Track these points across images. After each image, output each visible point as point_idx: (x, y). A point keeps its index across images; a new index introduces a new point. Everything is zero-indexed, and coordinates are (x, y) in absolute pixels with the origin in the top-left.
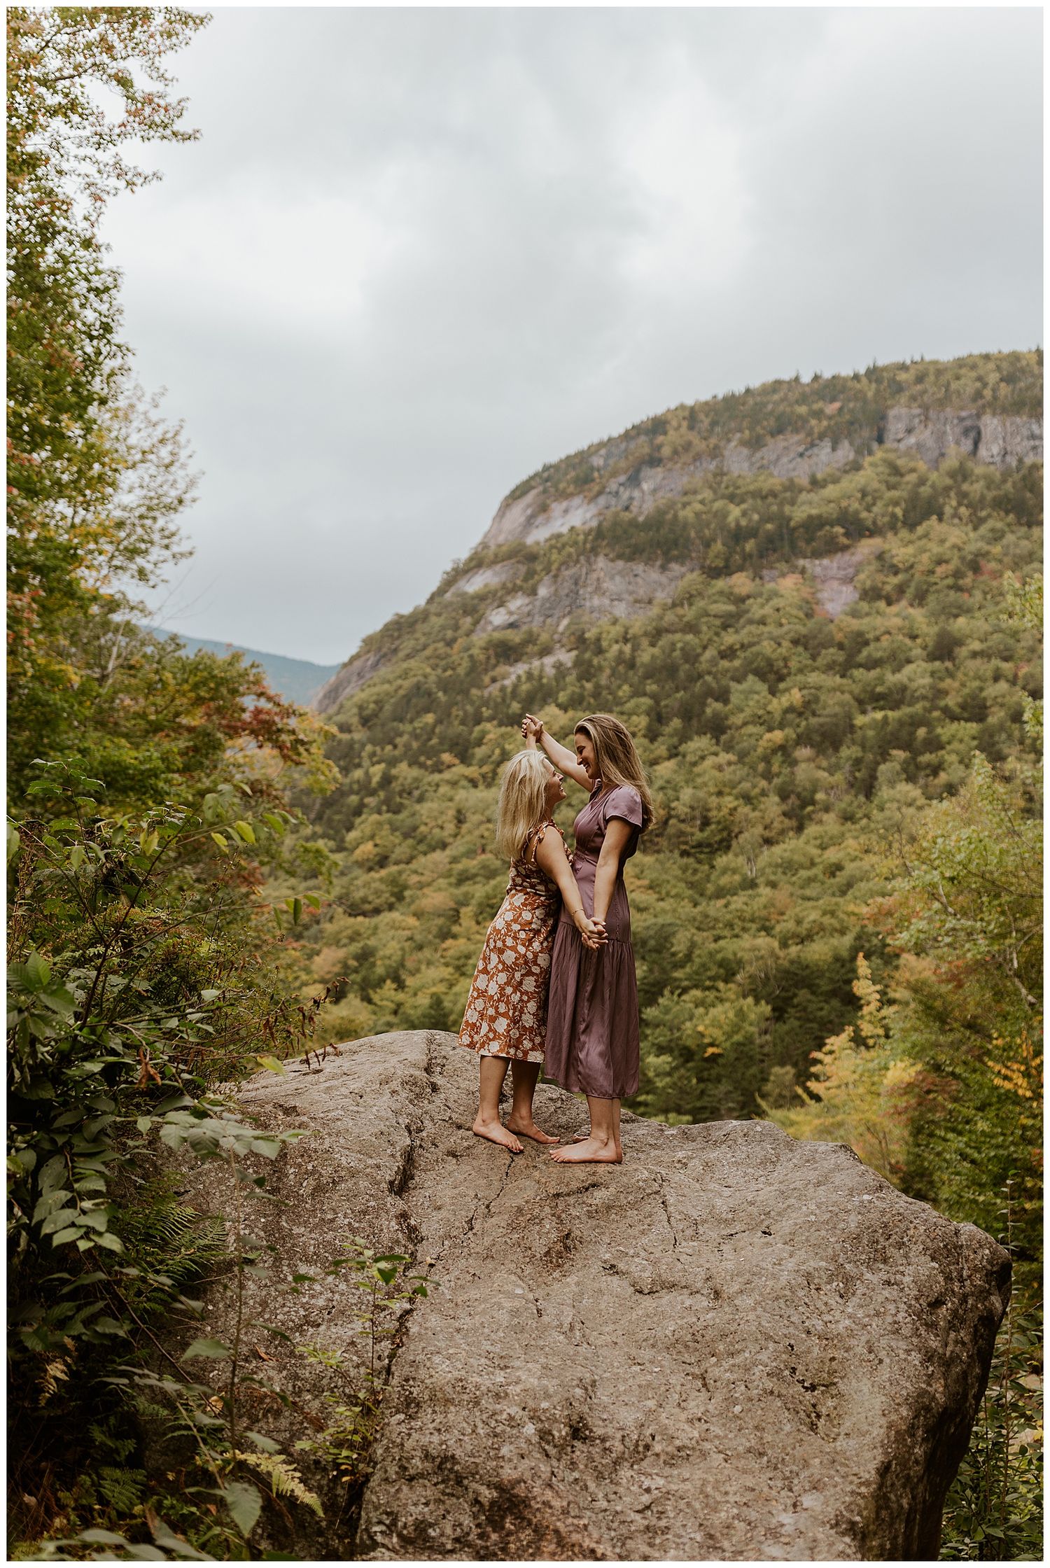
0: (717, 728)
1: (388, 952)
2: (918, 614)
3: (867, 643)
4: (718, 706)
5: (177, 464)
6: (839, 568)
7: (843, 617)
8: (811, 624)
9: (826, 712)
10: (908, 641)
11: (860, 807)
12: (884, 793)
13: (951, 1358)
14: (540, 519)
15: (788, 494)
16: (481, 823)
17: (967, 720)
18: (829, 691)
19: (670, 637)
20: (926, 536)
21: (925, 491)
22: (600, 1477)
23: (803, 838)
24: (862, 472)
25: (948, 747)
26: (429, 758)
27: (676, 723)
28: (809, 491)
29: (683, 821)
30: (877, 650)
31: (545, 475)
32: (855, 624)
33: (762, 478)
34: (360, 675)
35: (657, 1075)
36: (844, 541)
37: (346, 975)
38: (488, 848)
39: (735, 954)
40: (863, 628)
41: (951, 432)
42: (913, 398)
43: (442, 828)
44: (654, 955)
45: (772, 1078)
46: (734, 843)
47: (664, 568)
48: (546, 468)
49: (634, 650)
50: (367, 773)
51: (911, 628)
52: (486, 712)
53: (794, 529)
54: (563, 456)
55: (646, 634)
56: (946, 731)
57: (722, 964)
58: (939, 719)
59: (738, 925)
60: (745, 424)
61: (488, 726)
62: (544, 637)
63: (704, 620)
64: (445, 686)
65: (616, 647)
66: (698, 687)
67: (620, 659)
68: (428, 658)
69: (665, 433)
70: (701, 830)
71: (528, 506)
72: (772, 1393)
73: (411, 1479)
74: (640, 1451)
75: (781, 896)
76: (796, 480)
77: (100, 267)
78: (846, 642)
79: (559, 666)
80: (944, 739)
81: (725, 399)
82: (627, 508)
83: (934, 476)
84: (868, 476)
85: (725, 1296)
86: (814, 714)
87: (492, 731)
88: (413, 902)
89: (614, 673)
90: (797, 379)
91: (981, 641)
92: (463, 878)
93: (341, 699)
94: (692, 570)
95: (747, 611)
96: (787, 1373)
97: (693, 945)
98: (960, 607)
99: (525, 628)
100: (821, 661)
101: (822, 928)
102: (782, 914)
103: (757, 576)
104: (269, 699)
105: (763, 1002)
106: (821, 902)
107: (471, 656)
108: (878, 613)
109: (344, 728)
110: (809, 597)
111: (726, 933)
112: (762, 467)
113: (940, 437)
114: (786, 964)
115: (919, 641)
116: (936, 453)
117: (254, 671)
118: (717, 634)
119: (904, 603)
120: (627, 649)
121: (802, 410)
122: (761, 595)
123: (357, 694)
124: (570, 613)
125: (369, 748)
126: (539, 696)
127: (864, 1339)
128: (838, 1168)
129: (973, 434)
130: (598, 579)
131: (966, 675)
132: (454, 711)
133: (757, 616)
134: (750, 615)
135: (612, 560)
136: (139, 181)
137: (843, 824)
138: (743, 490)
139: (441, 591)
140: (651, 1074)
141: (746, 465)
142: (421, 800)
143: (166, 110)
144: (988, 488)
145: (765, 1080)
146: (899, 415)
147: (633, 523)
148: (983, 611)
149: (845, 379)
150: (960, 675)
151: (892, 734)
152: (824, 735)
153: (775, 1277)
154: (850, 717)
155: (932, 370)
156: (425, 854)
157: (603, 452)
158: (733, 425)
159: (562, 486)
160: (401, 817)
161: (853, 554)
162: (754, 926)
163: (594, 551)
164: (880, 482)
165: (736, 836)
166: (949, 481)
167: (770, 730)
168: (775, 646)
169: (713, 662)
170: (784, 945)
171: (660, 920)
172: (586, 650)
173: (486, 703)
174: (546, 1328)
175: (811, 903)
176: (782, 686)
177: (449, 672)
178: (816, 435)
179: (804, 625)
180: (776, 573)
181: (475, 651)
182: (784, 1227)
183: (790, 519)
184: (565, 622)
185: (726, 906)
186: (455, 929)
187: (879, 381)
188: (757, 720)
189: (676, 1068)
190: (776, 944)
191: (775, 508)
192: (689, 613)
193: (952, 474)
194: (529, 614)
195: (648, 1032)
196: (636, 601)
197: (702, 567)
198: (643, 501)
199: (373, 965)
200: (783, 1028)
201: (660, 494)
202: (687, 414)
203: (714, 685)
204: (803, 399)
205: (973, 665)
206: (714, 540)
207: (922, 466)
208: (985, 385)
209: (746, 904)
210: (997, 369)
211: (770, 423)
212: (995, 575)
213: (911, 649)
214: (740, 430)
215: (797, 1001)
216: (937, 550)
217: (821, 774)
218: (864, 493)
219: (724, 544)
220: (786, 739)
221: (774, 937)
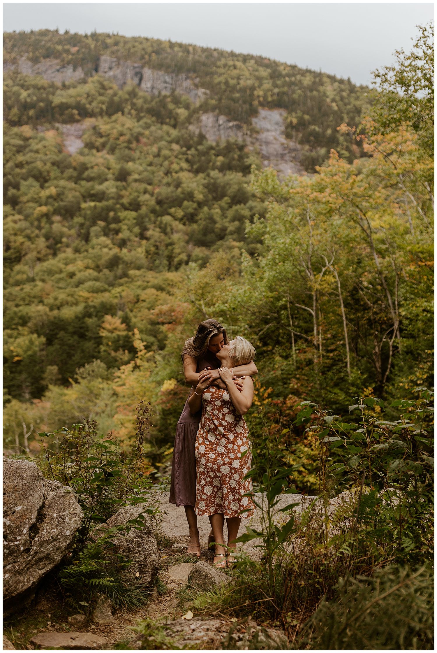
0: (14, 202)
2: (111, 158)
3: (87, 169)
4: (15, 191)
6: (75, 130)
7: (76, 154)
8: (61, 156)
9: (67, 200)
10: (106, 171)
11: (83, 246)
12: (94, 241)
15: (51, 90)
17: (131, 210)
18: (69, 190)
20: (115, 121)
21: (116, 99)
23: (57, 259)
24: (87, 85)
25: (124, 222)
28: (61, 90)
30: (92, 172)
32: (82, 159)
33: (38, 79)
36: (77, 117)
39: (27, 314)
40: (86, 161)
41: (130, 73)
42: (113, 53)
45: (47, 371)
46: (23, 259)
51: (108, 164)
53: (54, 107)
56: (122, 214)
57: (21, 318)
58: (119, 208)
59: (26, 299)
63: (8, 147)
70: (6, 252)
75: (48, 286)
76: (56, 83)
78: (77, 167)
80: (122, 218)
84: (90, 87)
86: (62, 200)
90: (57, 31)
91: (139, 174)
95: (29, 145)
97: (6, 308)
98: (129, 157)
100: (65, 175)
101: (67, 303)
102: (48, 295)
103: (35, 128)
105: (42, 336)
106: (67, 290)
108: (93, 155)
110: (60, 143)
111: (21, 303)
112: (38, 73)
113: (125, 74)
116: (122, 82)
118: (14, 155)
119: (105, 152)
121: (59, 48)
122: (36, 138)
129: (139, 76)
131: (132, 189)
133: (35, 149)
137: (75, 254)
138: (28, 83)
141: (30, 71)
145: (43, 372)
146: (106, 60)
149: (81, 36)
150: (129, 189)
151: (98, 213)
152: (66, 211)
154: (79, 203)
155: (122, 40)
161: (82, 125)
162: (36, 301)
164: (96, 91)
165: (24, 255)
166: (127, 96)
167: (40, 205)
168: (43, 164)
169: (12, 168)
170: (51, 310)
175: (61, 291)
176: (47, 185)
178: (65, 62)
179: (58, 156)
180: (44, 128)
183: (52, 102)
185: (22, 289)
187: (97, 40)
188: (35, 201)
190: (47, 309)
191: (44, 95)
193: (129, 93)
200: (51, 349)
203: (12, 180)
204: (60, 42)
205: (135, 185)
206: (13, 107)
207: (115, 87)
208: (146, 53)
209: (32, 289)
210: (152, 46)
211: (43, 51)
212: (146, 145)
213: (107, 174)
214: (27, 52)
215: (58, 336)
216: (120, 128)
217: (65, 230)
218: (88, 95)
219: (19, 109)
220: (49, 211)
221: (46, 306)
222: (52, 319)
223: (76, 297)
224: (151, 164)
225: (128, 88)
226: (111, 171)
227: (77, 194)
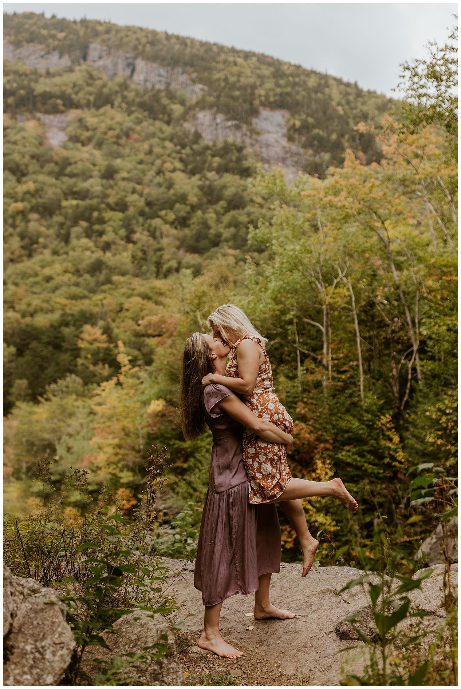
2: (97, 154)
3: (70, 164)
6: (59, 122)
7: (58, 148)
8: (42, 149)
9: (46, 196)
10: (92, 167)
11: (62, 247)
12: (74, 242)
15: (33, 77)
17: (117, 211)
18: (49, 186)
20: (104, 114)
21: (106, 91)
23: (33, 261)
24: (74, 74)
25: (109, 223)
28: (46, 77)
30: (76, 168)
32: (65, 153)
33: (20, 64)
36: (62, 108)
40: (69, 156)
41: (121, 64)
42: (103, 41)
51: (94, 160)
56: (107, 215)
58: (104, 209)
60: (12, 32)
75: (21, 291)
76: (40, 70)
78: (59, 161)
80: (106, 219)
83: (110, 84)
84: (77, 76)
86: (40, 197)
90: (43, 15)
91: (128, 172)
95: (7, 135)
98: (118, 154)
100: (46, 169)
101: (42, 310)
102: (21, 300)
103: (14, 117)
105: (12, 346)
106: (41, 295)
108: (77, 149)
110: (41, 134)
112: (19, 58)
113: (115, 65)
116: (112, 73)
119: (90, 146)
121: (45, 32)
122: (15, 128)
129: (131, 67)
131: (119, 188)
137: (52, 256)
138: (9, 68)
141: (11, 55)
145: (11, 386)
146: (95, 49)
148: (129, 158)
149: (69, 22)
150: (116, 188)
151: (81, 213)
152: (44, 208)
154: (59, 201)
155: (114, 28)
161: (66, 116)
164: (84, 81)
166: (117, 88)
167: (16, 201)
168: (21, 157)
170: (22, 316)
175: (35, 296)
176: (24, 179)
178: (51, 48)
179: (38, 149)
180: (24, 118)
183: (33, 90)
187: (87, 27)
188: (9, 195)
190: (18, 316)
191: (26, 82)
193: (120, 85)
200: (21, 360)
204: (46, 27)
205: (122, 184)
207: (105, 77)
208: (140, 43)
210: (146, 36)
211: (26, 35)
212: (137, 141)
213: (92, 171)
214: (10, 35)
215: (30, 346)
216: (109, 122)
217: (43, 229)
218: (75, 85)
220: (25, 208)
221: (17, 312)
222: (23, 326)
223: (52, 303)
224: (141, 162)
225: (119, 79)
226: (97, 168)
227: (58, 191)
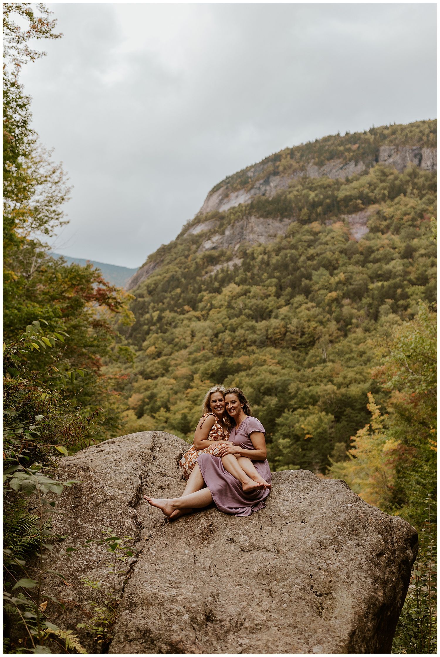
0: (307, 292)
1: (162, 395)
2: (396, 238)
3: (373, 252)
4: (307, 282)
5: (62, 182)
6: (360, 218)
7: (362, 240)
8: (348, 244)
9: (356, 283)
10: (392, 250)
11: (372, 325)
12: (383, 318)
13: (387, 580)
14: (225, 200)
15: (336, 186)
16: (202, 337)
17: (418, 285)
18: (357, 273)
19: (285, 251)
20: (398, 203)
21: (397, 182)
22: (218, 639)
23: (348, 339)
24: (369, 175)
25: (412, 297)
26: (178, 308)
27: (289, 290)
28: (345, 184)
29: (293, 333)
30: (378, 254)
31: (227, 181)
32: (368, 243)
33: (324, 179)
34: (147, 272)
35: (284, 448)
36: (362, 206)
37: (144, 406)
38: (206, 347)
39: (317, 393)
40: (371, 245)
41: (409, 156)
42: (391, 141)
43: (185, 339)
44: (281, 394)
45: (336, 448)
46: (317, 342)
47: (281, 221)
48: (227, 178)
49: (269, 257)
50: (151, 316)
51: (393, 244)
52: (203, 287)
53: (339, 201)
54: (235, 172)
55: (274, 250)
56: (410, 290)
57: (312, 397)
58: (407, 285)
59: (318, 380)
60: (316, 155)
61: (204, 293)
62: (229, 253)
63: (300, 243)
64: (185, 276)
65: (260, 257)
66: (298, 273)
67: (262, 261)
68: (177, 264)
69: (280, 161)
70: (301, 337)
71: (220, 195)
72: (301, 598)
73: (131, 641)
74: (238, 626)
76: (340, 180)
77: (22, 95)
78: (364, 251)
79: (235, 266)
80: (410, 293)
81: (307, 145)
82: (264, 195)
84: (372, 176)
85: (282, 552)
86: (351, 284)
87: (206, 295)
88: (173, 372)
89: (260, 268)
90: (339, 135)
91: (425, 249)
92: (195, 361)
93: (139, 283)
94: (294, 221)
95: (319, 239)
96: (309, 588)
97: (298, 389)
98: (415, 234)
99: (220, 249)
100: (353, 260)
101: (356, 381)
102: (338, 374)
103: (323, 223)
104: (104, 284)
105: (330, 414)
106: (355, 369)
107: (196, 263)
108: (378, 238)
109: (141, 296)
110: (347, 232)
111: (313, 383)
112: (324, 174)
113: (404, 159)
114: (340, 397)
115: (397, 250)
116: (402, 166)
117: (97, 272)
118: (306, 249)
119: (389, 233)
120: (266, 257)
121: (341, 148)
122: (325, 231)
123: (146, 281)
124: (240, 242)
125: (152, 304)
126: (227, 279)
127: (345, 572)
128: (337, 491)
129: (418, 157)
130: (252, 227)
131: (418, 265)
132: (189, 287)
133: (324, 241)
134: (320, 241)
135: (258, 218)
136: (36, 57)
137: (365, 333)
138: (316, 185)
139: (182, 234)
140: (281, 447)
141: (317, 174)
142: (175, 327)
143: (47, 25)
144: (426, 180)
145: (332, 449)
146: (385, 149)
147: (267, 201)
148: (426, 236)
149: (360, 134)
150: (416, 265)
151: (386, 292)
152: (355, 293)
153: (305, 543)
154: (366, 285)
155: (399, 128)
156: (177, 351)
157: (253, 170)
158: (310, 156)
159: (235, 185)
160: (167, 334)
161: (366, 212)
162: (325, 380)
163: (250, 214)
164: (377, 179)
165: (318, 339)
166: (408, 178)
167: (331, 292)
168: (332, 254)
169: (304, 262)
170: (339, 388)
171: (283, 378)
172: (247, 258)
173: (203, 283)
174: (198, 568)
175: (351, 369)
176: (336, 272)
177: (187, 270)
178: (348, 159)
179: (345, 244)
180: (332, 221)
181: (198, 260)
182: (311, 519)
183: (337, 197)
184: (238, 246)
185: (313, 371)
186: (192, 384)
187: (375, 134)
188: (325, 287)
189: (292, 444)
190: (335, 388)
191: (330, 193)
192: (293, 240)
193: (410, 175)
194: (221, 243)
195: (279, 428)
196: (269, 236)
197: (298, 220)
198: (271, 191)
199: (156, 401)
200: (339, 425)
201: (278, 188)
202: (289, 152)
203: (305, 272)
204: (342, 143)
205: (421, 260)
206: (303, 208)
207: (396, 172)
208: (424, 135)
209: (322, 370)
210: (429, 127)
211: (327, 155)
213: (393, 254)
214: (314, 158)
215: (346, 413)
216: (404, 209)
217: (354, 311)
218: (370, 184)
219: (308, 209)
220: (338, 295)
221: (334, 384)
223: (364, 374)
225: (409, 170)
227: (365, 276)
